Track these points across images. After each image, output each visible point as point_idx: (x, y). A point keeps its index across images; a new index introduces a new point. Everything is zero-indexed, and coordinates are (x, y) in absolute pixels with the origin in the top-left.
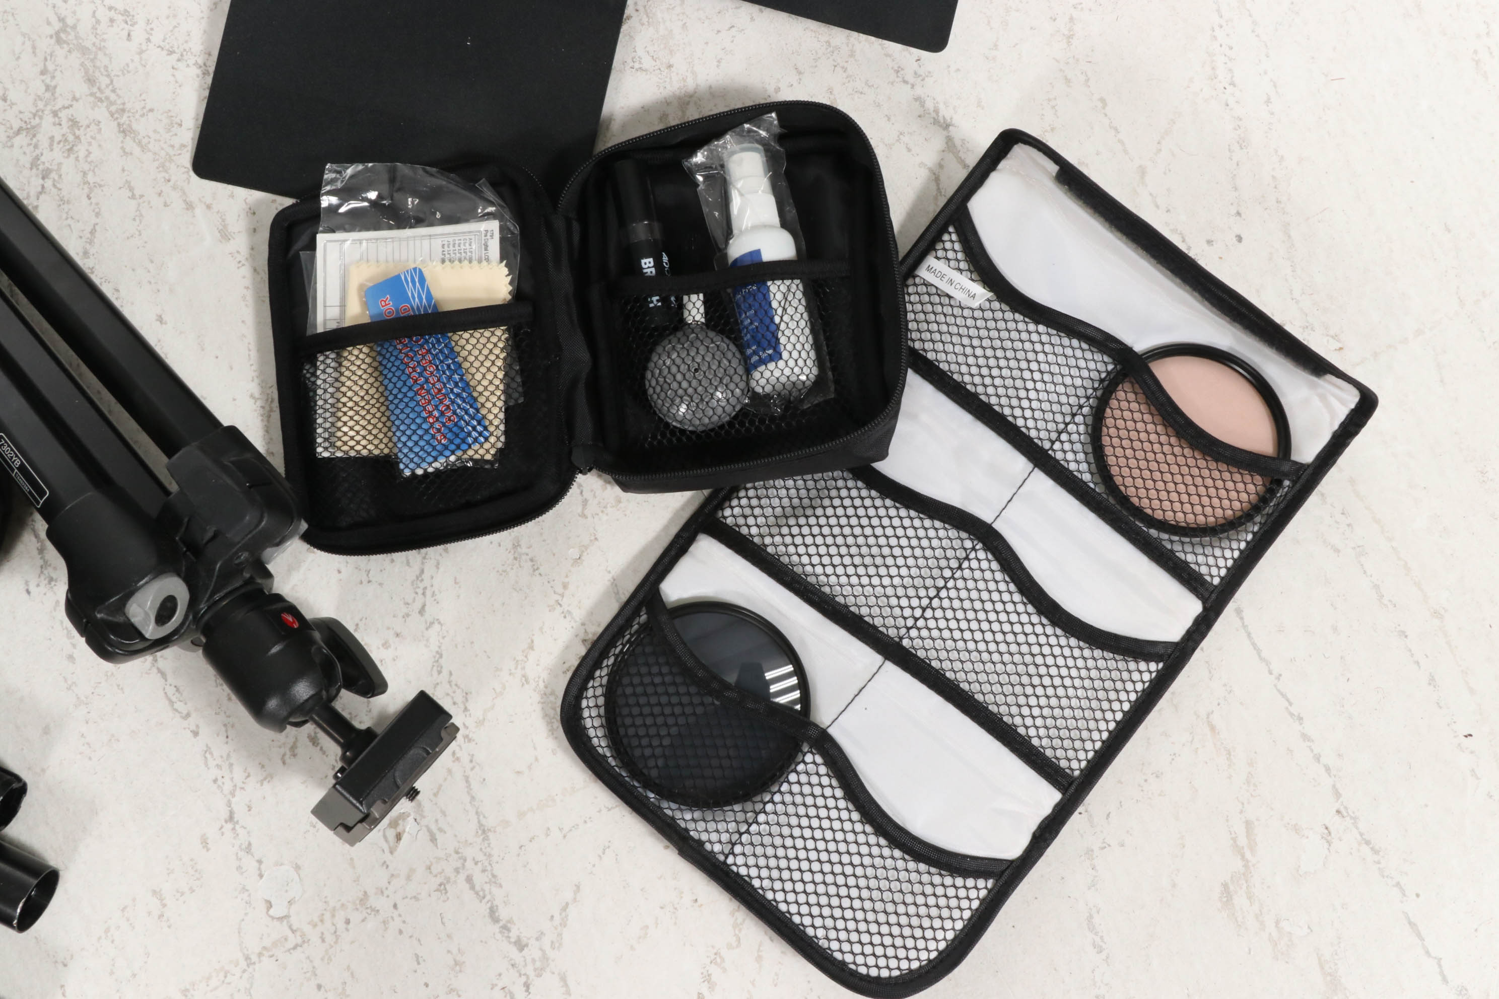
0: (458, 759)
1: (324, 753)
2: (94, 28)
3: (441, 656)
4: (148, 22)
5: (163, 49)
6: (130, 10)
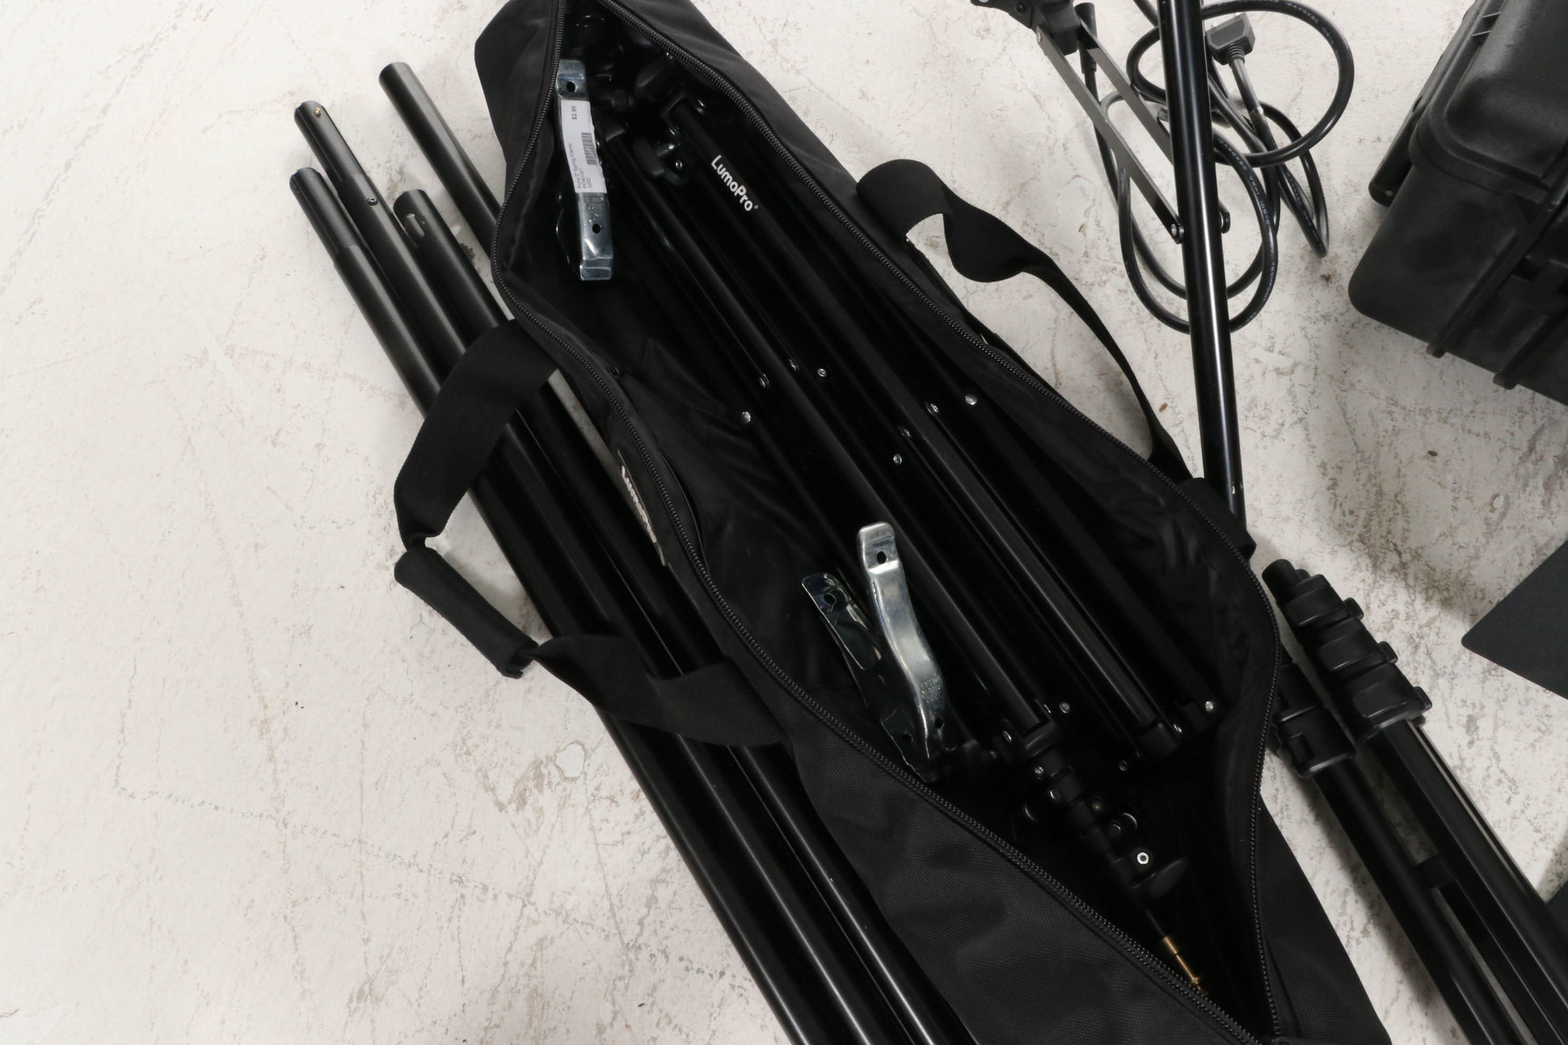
2: (1484, 780)
4: (1528, 798)
5: (1531, 824)
6: (1517, 781)
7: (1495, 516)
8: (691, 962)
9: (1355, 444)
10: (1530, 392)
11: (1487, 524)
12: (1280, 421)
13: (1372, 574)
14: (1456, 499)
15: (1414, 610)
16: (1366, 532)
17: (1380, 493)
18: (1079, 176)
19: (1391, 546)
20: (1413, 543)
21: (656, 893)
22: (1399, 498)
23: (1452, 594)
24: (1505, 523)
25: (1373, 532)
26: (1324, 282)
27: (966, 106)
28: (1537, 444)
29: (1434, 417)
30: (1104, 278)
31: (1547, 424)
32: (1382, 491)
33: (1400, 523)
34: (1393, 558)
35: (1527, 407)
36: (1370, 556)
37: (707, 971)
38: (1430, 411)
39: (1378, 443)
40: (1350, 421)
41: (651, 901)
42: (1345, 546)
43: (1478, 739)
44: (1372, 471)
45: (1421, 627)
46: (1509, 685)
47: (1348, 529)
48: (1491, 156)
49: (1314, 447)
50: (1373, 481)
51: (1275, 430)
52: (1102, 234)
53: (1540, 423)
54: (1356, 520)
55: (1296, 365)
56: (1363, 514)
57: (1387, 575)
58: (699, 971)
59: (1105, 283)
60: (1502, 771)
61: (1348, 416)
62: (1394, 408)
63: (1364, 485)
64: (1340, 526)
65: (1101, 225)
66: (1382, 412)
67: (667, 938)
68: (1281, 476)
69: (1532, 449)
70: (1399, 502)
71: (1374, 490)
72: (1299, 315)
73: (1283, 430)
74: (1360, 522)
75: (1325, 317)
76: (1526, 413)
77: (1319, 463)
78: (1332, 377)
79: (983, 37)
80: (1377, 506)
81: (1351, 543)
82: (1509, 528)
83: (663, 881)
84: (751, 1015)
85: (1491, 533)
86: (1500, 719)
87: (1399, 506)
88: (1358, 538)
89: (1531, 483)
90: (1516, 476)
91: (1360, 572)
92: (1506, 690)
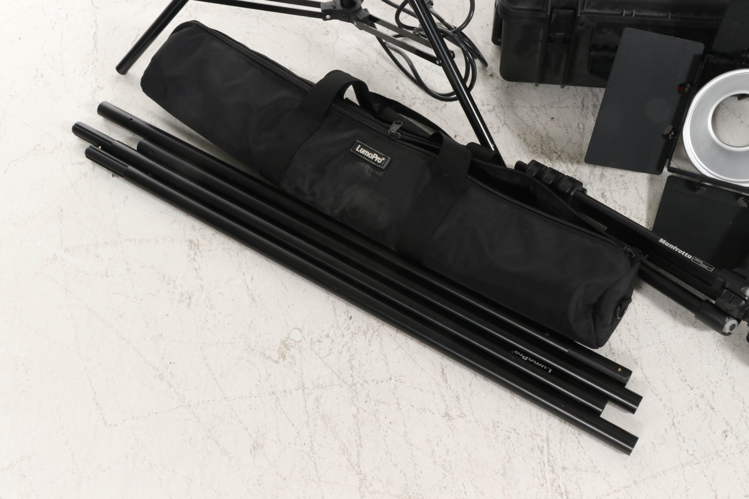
0: (742, 417)
1: (701, 410)
3: (734, 387)
4: (630, 210)
7: (581, 130)
8: (377, 380)
9: (526, 124)
10: (574, 87)
11: (580, 133)
12: (498, 126)
13: (550, 162)
14: (567, 130)
15: (569, 168)
16: (543, 150)
17: (541, 137)
18: (387, 71)
19: (553, 152)
20: (559, 148)
21: (352, 364)
22: (548, 136)
23: (579, 159)
24: (586, 131)
25: (545, 150)
26: (491, 77)
27: (333, 60)
28: (584, 103)
29: (548, 107)
30: (414, 102)
31: (585, 96)
32: (542, 136)
33: (552, 144)
34: (555, 155)
35: (576, 93)
36: (547, 157)
37: (385, 380)
38: (546, 106)
39: (533, 122)
40: (521, 118)
41: (352, 367)
42: (538, 157)
43: (607, 199)
44: (535, 131)
45: (574, 173)
46: (609, 179)
47: (536, 152)
48: (524, 8)
49: (513, 130)
50: (537, 134)
51: (497, 130)
52: (406, 87)
53: (582, 97)
54: (538, 148)
55: (494, 107)
56: (539, 145)
57: (556, 161)
58: (381, 382)
59: (415, 103)
60: (619, 205)
61: (519, 117)
62: (534, 109)
63: (535, 136)
64: (533, 152)
65: (404, 84)
66: (530, 111)
67: (364, 376)
68: (506, 144)
69: (583, 106)
70: (549, 137)
71: (539, 136)
72: (488, 91)
73: (500, 129)
74: (539, 148)
75: (497, 88)
76: (576, 95)
77: (517, 135)
78: (508, 106)
79: (327, 35)
80: (542, 141)
81: (539, 156)
82: (587, 132)
83: (353, 359)
84: (408, 387)
85: (583, 136)
86: (612, 190)
87: (549, 139)
88: (541, 153)
89: (588, 116)
90: (582, 116)
91: (546, 163)
92: (609, 181)
